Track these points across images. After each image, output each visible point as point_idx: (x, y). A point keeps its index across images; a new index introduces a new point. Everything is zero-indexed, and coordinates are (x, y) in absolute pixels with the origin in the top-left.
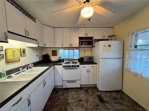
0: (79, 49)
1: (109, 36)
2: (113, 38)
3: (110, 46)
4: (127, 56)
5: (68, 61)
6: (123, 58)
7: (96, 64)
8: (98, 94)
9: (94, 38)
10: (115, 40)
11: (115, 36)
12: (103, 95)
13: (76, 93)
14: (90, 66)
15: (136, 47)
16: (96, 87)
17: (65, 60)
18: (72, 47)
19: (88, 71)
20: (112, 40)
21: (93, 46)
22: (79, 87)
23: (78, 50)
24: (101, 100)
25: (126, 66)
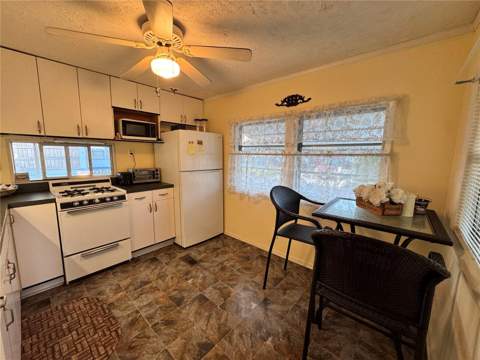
0: (110, 146)
1: (196, 120)
2: (204, 124)
3: (200, 143)
4: (229, 165)
5: (68, 188)
6: (223, 169)
7: (172, 186)
8: (183, 254)
9: (160, 119)
10: (207, 131)
11: (206, 120)
12: (193, 254)
13: (123, 275)
14: (157, 192)
15: (240, 148)
16: (175, 244)
17: (54, 185)
18: (89, 136)
19: (153, 208)
20: (201, 129)
21: (159, 140)
22: (129, 257)
23: (108, 148)
24: (192, 262)
25: (228, 184)
